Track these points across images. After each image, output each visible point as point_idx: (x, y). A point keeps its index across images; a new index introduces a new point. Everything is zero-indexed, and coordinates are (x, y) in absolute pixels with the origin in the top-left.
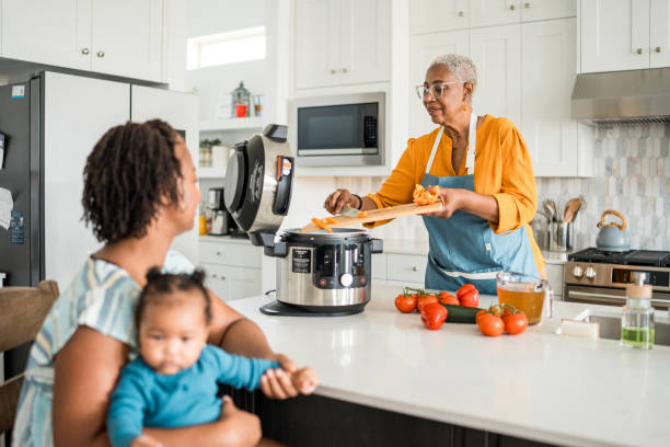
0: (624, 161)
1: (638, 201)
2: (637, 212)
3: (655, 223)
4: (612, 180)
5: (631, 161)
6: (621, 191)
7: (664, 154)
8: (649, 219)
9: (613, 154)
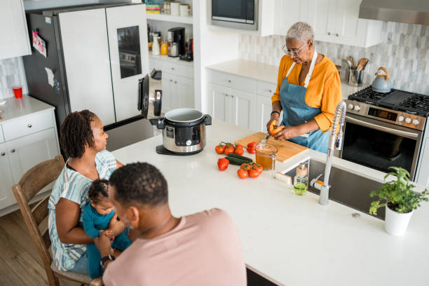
0: (399, 36)
1: (403, 61)
2: (402, 66)
3: (411, 75)
4: (390, 47)
5: (403, 36)
6: (395, 54)
7: (423, 34)
8: (408, 72)
9: (393, 31)
